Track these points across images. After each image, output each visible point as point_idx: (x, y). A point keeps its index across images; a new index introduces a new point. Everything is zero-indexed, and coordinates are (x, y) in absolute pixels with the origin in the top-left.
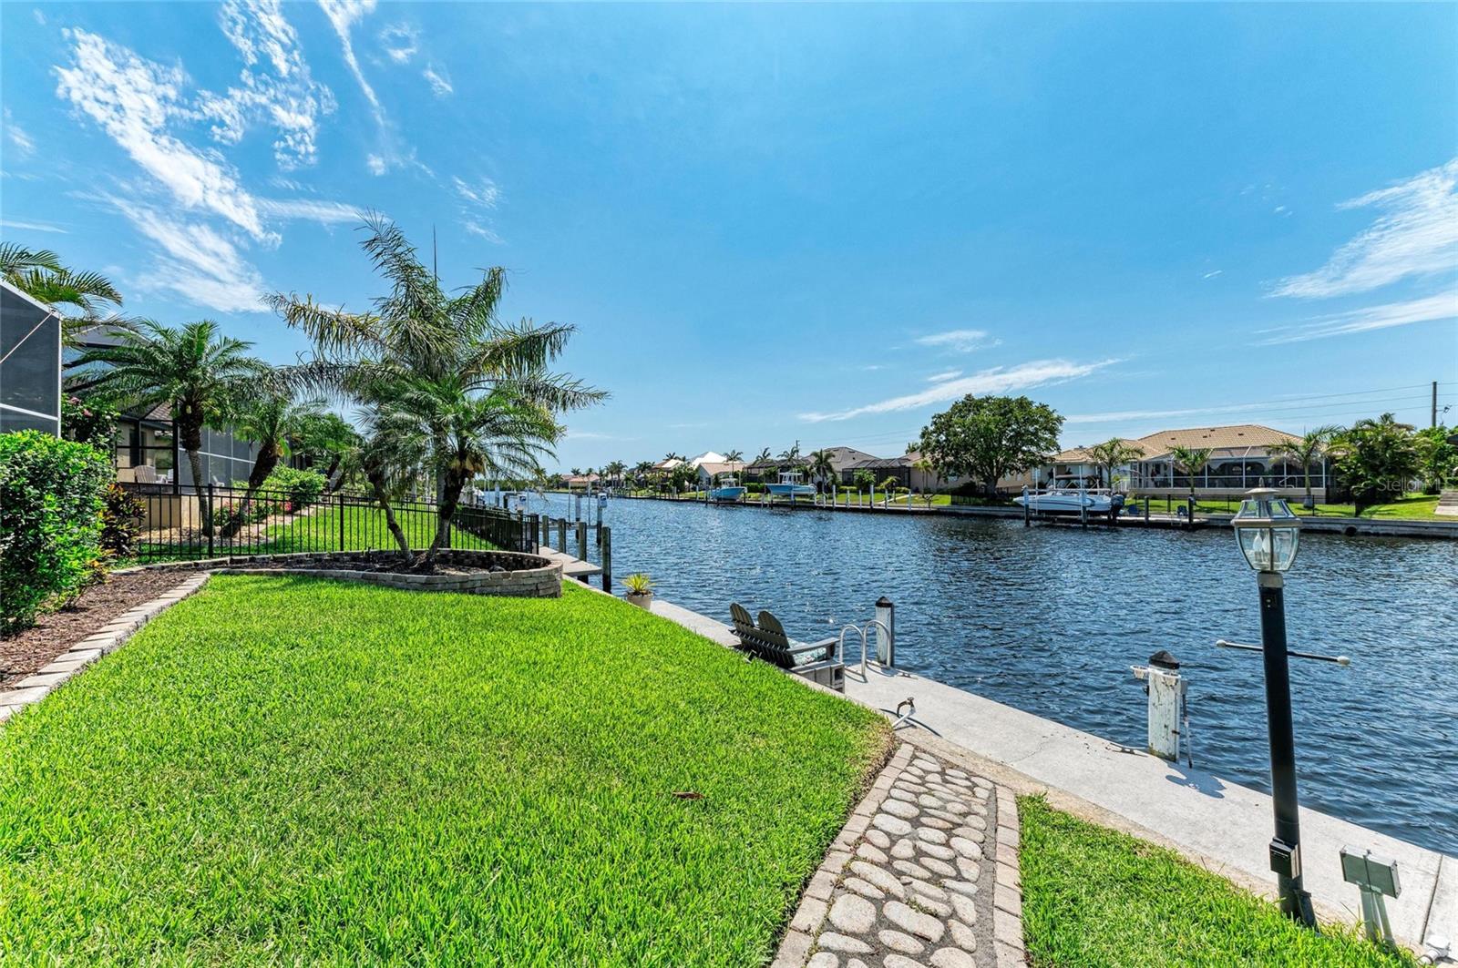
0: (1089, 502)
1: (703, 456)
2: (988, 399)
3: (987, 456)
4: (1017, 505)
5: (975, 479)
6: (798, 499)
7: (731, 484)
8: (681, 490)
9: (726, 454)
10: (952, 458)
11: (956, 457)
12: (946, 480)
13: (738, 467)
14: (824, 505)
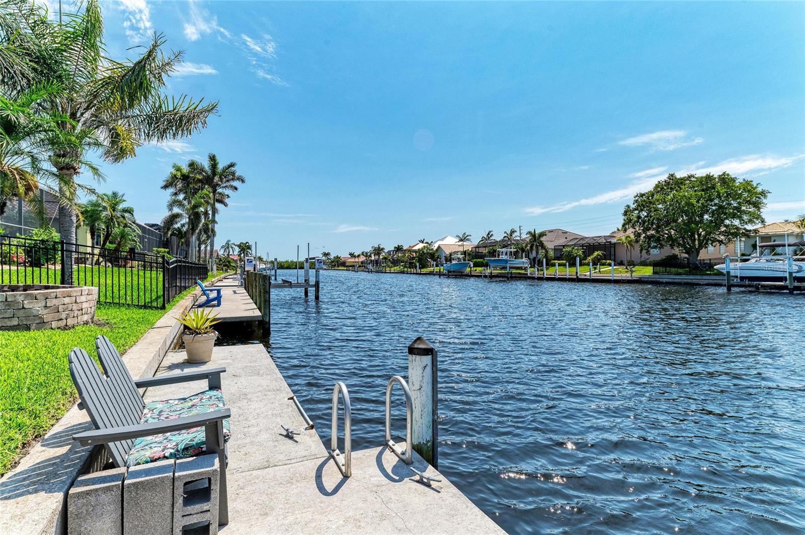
0: (795, 268)
1: (442, 239)
2: (690, 177)
3: (688, 230)
4: (720, 273)
5: (677, 251)
6: (514, 271)
7: (459, 259)
8: (423, 266)
9: (458, 236)
10: (653, 232)
11: (658, 232)
12: (648, 252)
13: (468, 246)
14: (536, 276)
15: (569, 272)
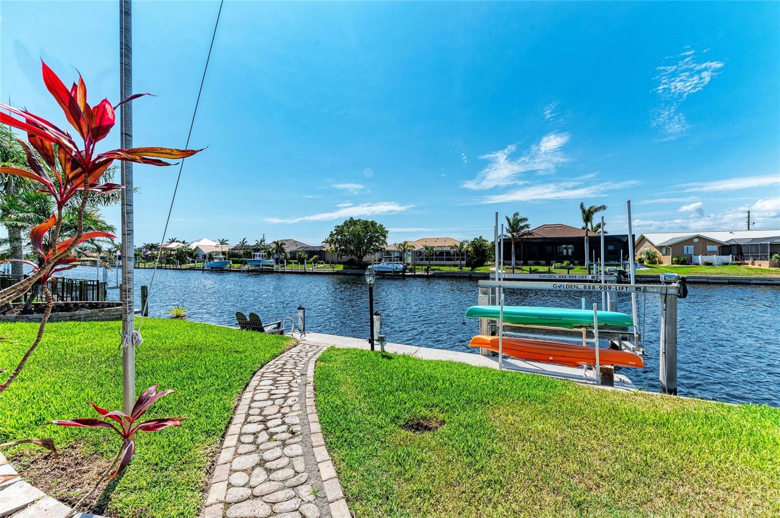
0: (395, 267)
1: (199, 241)
2: (360, 220)
3: (358, 247)
5: (354, 257)
6: (264, 267)
7: (221, 259)
8: (184, 262)
9: (218, 240)
11: (345, 247)
12: (341, 258)
13: (226, 249)
14: (280, 270)
15: (300, 268)
